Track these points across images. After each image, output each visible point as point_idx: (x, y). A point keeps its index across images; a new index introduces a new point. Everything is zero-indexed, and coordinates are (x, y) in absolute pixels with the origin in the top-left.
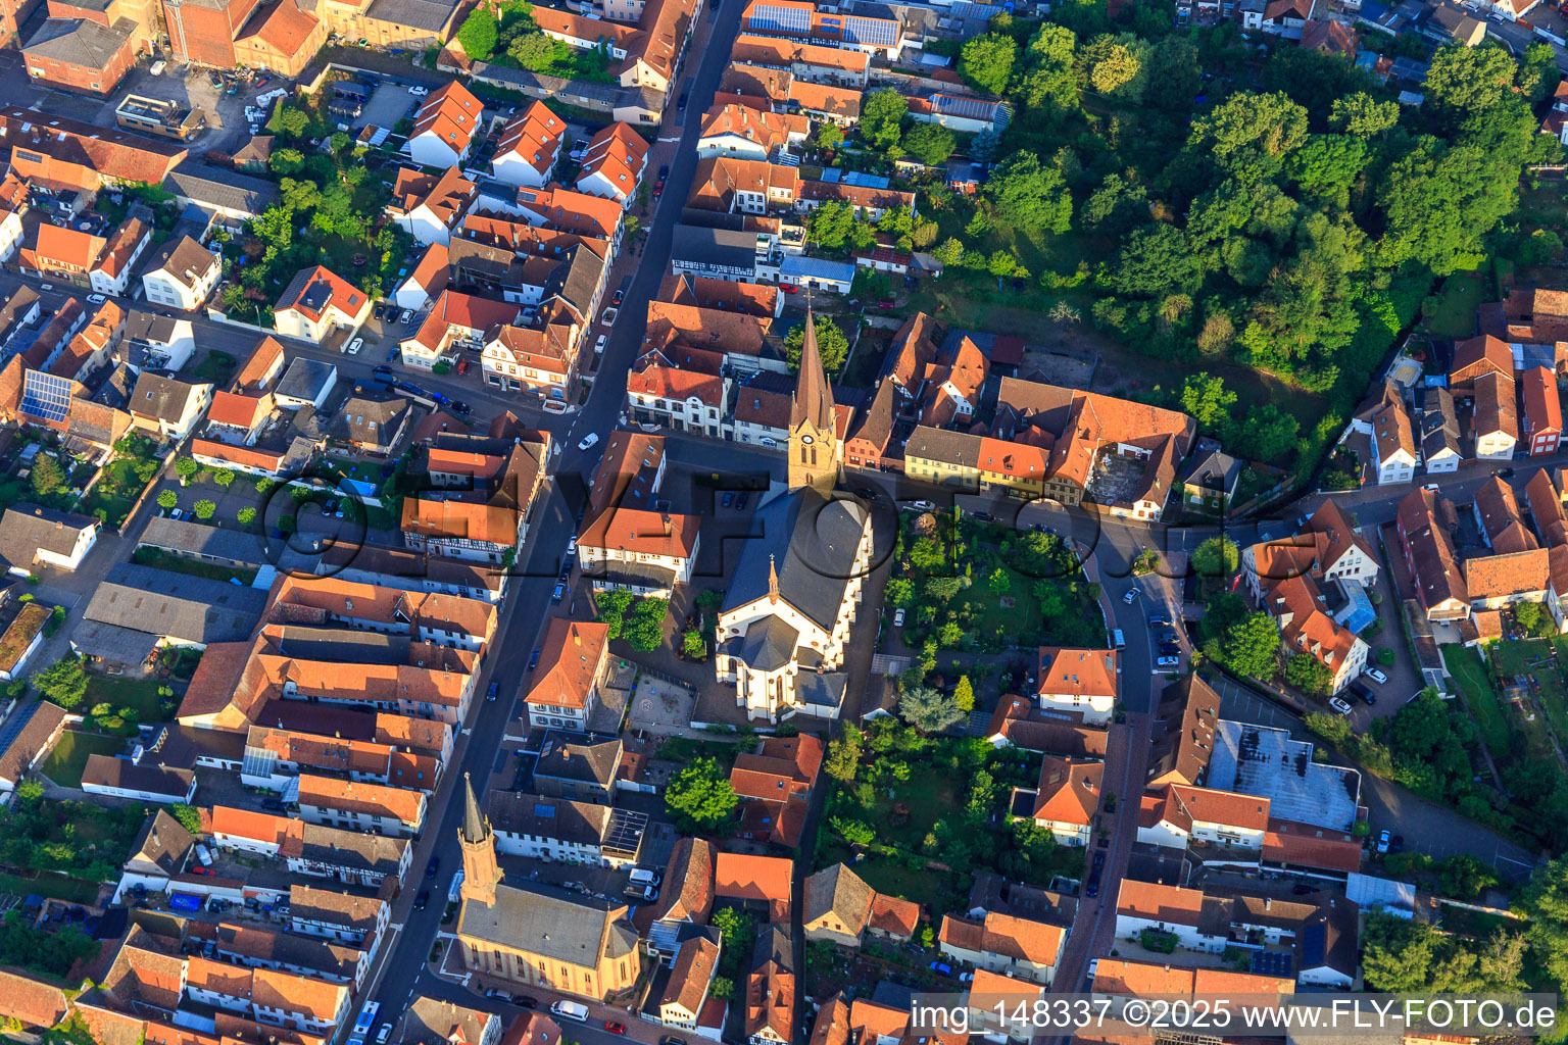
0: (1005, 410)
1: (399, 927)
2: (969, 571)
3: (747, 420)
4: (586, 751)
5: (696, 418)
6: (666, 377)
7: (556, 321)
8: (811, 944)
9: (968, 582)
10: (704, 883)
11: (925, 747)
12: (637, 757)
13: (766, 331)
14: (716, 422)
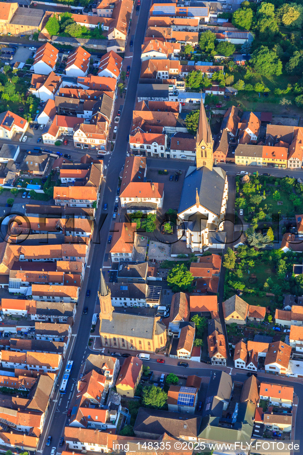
0: (269, 137)
1: (75, 335)
2: (264, 194)
3: (175, 149)
4: (136, 267)
5: (156, 151)
6: (143, 136)
7: (99, 121)
8: (227, 325)
9: (265, 198)
10: (186, 308)
11: (258, 255)
12: (153, 268)
13: (177, 117)
14: (163, 151)
